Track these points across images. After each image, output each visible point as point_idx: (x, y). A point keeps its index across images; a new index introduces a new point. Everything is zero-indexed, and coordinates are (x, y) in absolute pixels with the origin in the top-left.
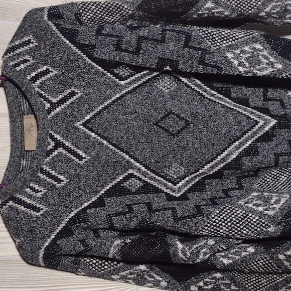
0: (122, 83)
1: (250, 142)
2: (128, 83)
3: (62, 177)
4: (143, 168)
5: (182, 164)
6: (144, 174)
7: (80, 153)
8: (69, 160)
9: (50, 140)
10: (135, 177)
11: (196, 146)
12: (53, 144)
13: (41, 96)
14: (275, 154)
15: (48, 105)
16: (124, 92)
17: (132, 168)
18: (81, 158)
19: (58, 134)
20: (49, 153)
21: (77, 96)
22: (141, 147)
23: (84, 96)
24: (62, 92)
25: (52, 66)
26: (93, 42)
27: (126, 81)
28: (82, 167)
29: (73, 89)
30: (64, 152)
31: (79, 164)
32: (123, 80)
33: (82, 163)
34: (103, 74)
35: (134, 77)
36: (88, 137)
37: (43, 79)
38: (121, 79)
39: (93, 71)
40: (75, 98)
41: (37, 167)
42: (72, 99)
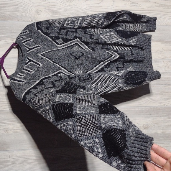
0: (59, 46)
1: (107, 63)
2: (61, 46)
3: (32, 71)
4: (65, 70)
5: (80, 70)
6: (65, 72)
7: (40, 63)
8: (34, 65)
9: (27, 59)
10: (62, 73)
11: (86, 63)
12: (28, 61)
13: (26, 47)
14: (117, 67)
15: (28, 49)
16: (59, 49)
17: (61, 70)
18: (40, 65)
19: (31, 57)
20: (26, 64)
21: (40, 47)
22: (64, 62)
23: (43, 48)
24: (34, 45)
25: (32, 38)
26: (50, 32)
27: (60, 46)
28: (40, 68)
29: (39, 45)
30: (33, 63)
31: (39, 67)
32: (59, 45)
33: (40, 66)
34: (52, 42)
35: (64, 44)
36: (43, 58)
37: (28, 42)
38: (58, 44)
39: (48, 40)
40: (39, 47)
41: (21, 67)
42: (38, 48)
